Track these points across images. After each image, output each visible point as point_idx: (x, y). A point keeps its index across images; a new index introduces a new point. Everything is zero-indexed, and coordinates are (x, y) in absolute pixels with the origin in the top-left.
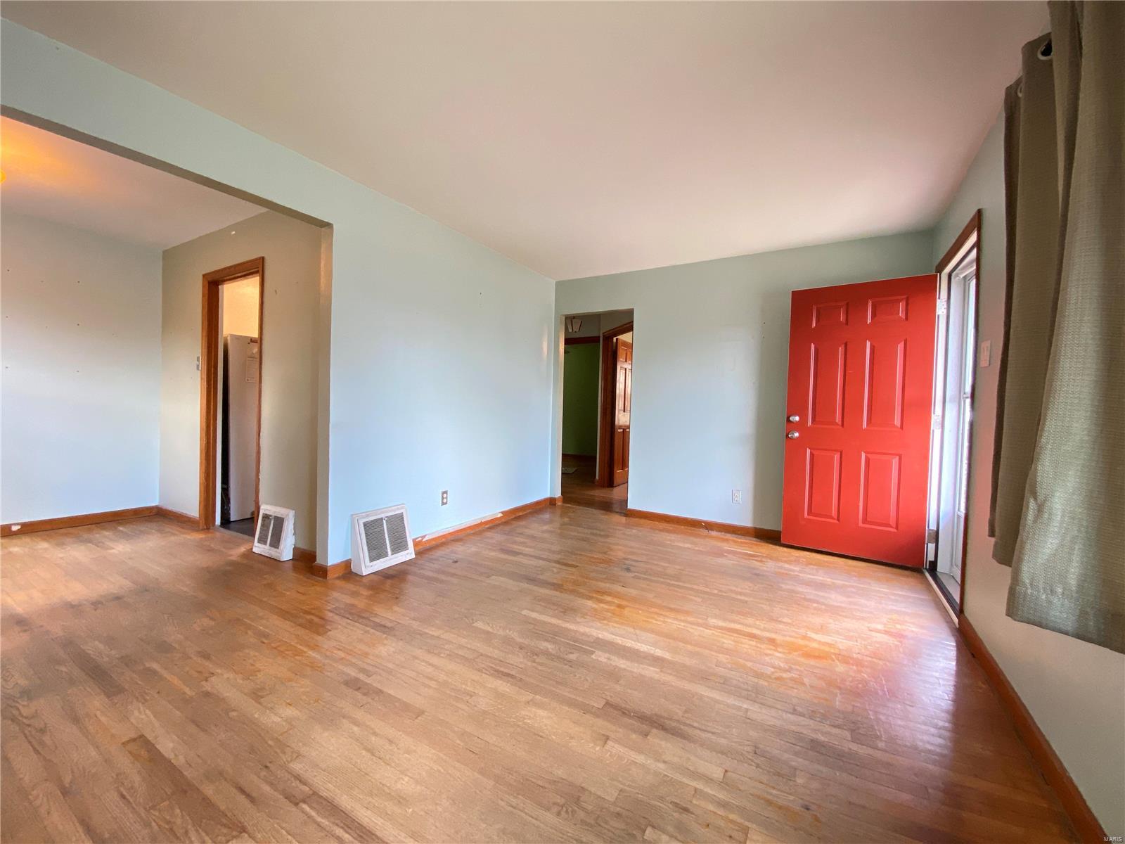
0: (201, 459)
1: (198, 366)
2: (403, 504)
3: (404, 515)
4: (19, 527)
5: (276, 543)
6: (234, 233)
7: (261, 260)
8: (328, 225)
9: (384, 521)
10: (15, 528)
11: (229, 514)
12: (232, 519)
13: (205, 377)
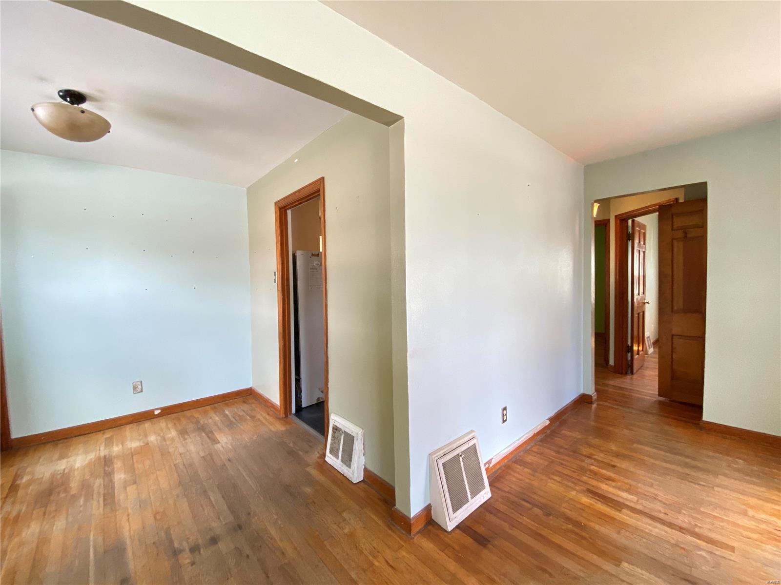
0: (280, 357)
1: (275, 280)
2: (472, 431)
3: (477, 447)
4: (159, 411)
5: (348, 460)
6: (296, 160)
7: (322, 180)
8: (399, 118)
9: (461, 458)
10: (157, 412)
11: (301, 402)
12: (303, 406)
13: (280, 289)
